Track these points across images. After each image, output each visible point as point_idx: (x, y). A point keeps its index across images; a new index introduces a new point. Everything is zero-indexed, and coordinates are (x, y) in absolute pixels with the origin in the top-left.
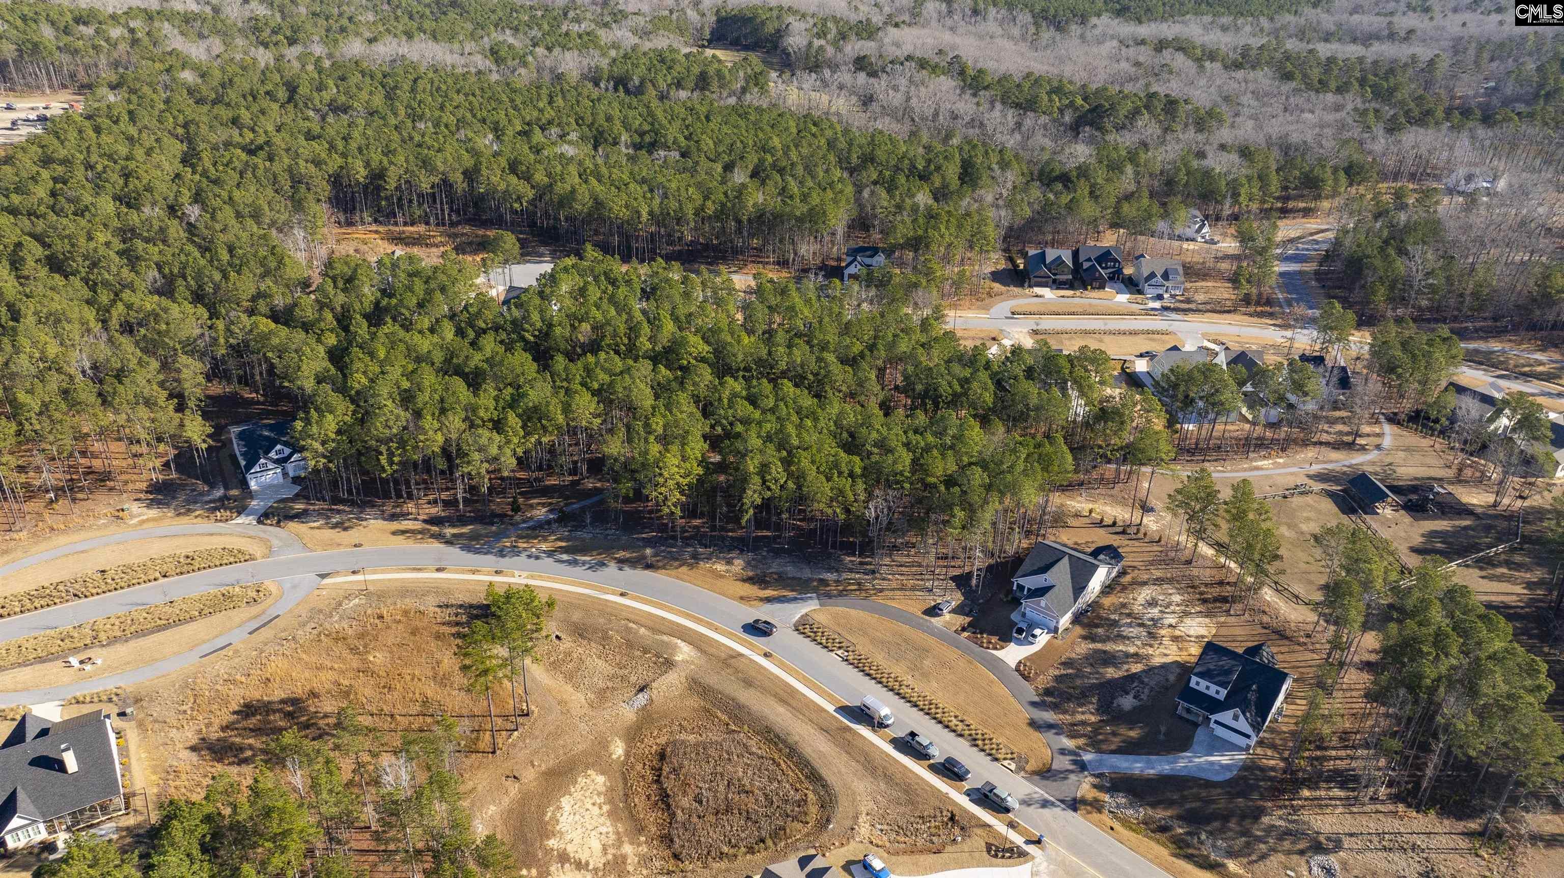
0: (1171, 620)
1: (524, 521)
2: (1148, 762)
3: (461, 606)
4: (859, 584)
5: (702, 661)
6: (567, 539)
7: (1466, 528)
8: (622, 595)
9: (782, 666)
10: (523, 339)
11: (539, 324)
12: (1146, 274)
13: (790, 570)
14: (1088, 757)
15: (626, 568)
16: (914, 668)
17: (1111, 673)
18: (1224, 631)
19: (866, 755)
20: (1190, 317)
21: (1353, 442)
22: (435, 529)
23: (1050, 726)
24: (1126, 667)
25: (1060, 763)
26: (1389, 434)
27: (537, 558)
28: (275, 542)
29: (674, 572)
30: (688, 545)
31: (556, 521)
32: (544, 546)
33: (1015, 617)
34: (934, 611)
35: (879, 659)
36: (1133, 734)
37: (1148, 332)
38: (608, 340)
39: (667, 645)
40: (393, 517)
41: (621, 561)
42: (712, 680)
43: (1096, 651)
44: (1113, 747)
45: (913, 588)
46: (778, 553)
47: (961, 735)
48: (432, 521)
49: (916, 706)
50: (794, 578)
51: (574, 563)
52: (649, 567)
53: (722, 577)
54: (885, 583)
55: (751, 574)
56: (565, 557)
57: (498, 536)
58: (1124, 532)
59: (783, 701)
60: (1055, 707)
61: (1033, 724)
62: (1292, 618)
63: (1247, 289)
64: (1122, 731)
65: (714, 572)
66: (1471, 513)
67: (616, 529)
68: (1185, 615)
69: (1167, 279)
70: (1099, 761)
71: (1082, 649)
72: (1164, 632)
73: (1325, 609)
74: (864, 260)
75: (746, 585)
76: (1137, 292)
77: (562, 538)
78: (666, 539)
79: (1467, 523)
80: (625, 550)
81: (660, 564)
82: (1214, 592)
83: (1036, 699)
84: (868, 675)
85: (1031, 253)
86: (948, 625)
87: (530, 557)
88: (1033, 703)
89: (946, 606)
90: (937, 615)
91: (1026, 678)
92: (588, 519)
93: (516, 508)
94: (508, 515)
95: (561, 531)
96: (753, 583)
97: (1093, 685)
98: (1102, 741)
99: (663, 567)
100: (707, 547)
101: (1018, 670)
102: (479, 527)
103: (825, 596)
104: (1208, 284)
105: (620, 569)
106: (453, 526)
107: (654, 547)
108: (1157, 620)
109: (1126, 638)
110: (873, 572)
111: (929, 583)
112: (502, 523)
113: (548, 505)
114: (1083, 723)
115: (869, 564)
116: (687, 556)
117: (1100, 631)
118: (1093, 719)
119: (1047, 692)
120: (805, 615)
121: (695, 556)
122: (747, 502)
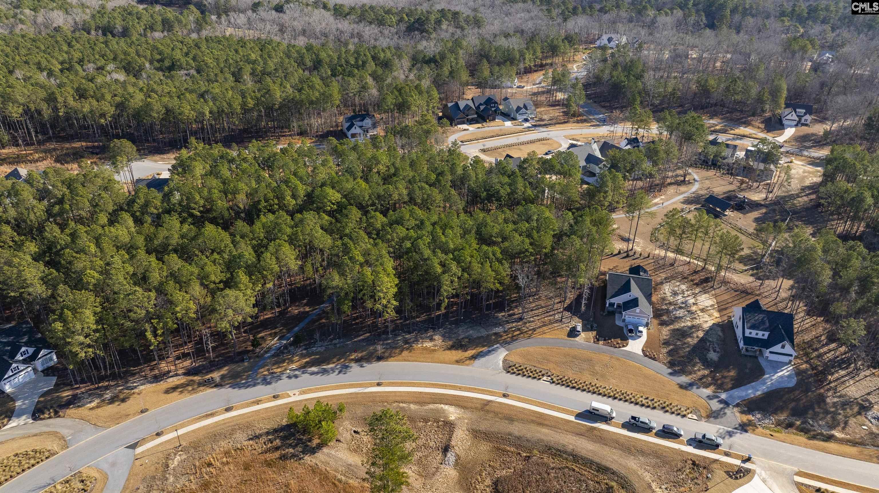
0: (692, 301)
1: (266, 352)
2: (753, 388)
3: (268, 433)
4: (519, 330)
5: (467, 414)
6: (308, 355)
7: (766, 213)
8: (379, 384)
9: (520, 400)
10: (192, 215)
11: (202, 202)
12: (515, 109)
13: (473, 333)
14: (723, 396)
15: (365, 365)
16: (594, 373)
17: (692, 341)
18: (720, 299)
19: (617, 442)
20: (550, 128)
21: (684, 180)
22: (196, 378)
23: (691, 385)
24: (695, 335)
25: (715, 405)
26: (694, 174)
27: (296, 377)
28: (64, 432)
29: (400, 357)
30: (396, 335)
31: (292, 344)
32: (294, 366)
33: (619, 323)
34: (573, 333)
35: (570, 375)
36: (732, 373)
37: (539, 140)
38: (263, 204)
39: (437, 411)
40: (157, 379)
41: (357, 361)
42: (483, 426)
43: (674, 330)
44: (730, 386)
45: (551, 323)
46: (457, 323)
47: (654, 408)
48: (188, 373)
49: (615, 398)
50: (479, 338)
51: (325, 372)
52: (380, 359)
53: (434, 350)
54: (533, 324)
55: (450, 343)
56: (314, 369)
57: (254, 368)
58: (628, 256)
59: (540, 424)
60: (682, 372)
61: (681, 387)
62: (743, 281)
63: (574, 108)
64: (726, 374)
65: (426, 349)
66: (761, 205)
67: (339, 338)
68: (695, 295)
69: (526, 109)
70: (731, 396)
71: (666, 332)
72: (694, 308)
73: (751, 272)
74: (357, 123)
75: (454, 352)
76: (514, 119)
77: (303, 356)
78: (379, 335)
79: (764, 210)
80: (355, 351)
81: (387, 354)
82: (697, 278)
83: (670, 371)
84: (574, 387)
85: (450, 105)
86: (587, 340)
87: (289, 377)
88: (671, 374)
89: (579, 328)
90: (577, 336)
91: (654, 359)
92: (317, 336)
93: (256, 343)
94: (249, 351)
95: (299, 351)
96: (457, 349)
97: (689, 351)
98: (722, 384)
99: (390, 356)
100: (409, 333)
101: (646, 356)
102: (233, 366)
103: (505, 343)
104: (542, 109)
105: (362, 366)
106: (212, 371)
107: (374, 344)
108: (685, 303)
109: (680, 318)
110: (521, 319)
111: (557, 317)
112: (250, 358)
113: (275, 334)
114: (704, 376)
115: (514, 314)
116: (401, 343)
117: (665, 318)
118: (706, 372)
119: (671, 364)
120: (505, 361)
121: (406, 342)
122: (445, 294)
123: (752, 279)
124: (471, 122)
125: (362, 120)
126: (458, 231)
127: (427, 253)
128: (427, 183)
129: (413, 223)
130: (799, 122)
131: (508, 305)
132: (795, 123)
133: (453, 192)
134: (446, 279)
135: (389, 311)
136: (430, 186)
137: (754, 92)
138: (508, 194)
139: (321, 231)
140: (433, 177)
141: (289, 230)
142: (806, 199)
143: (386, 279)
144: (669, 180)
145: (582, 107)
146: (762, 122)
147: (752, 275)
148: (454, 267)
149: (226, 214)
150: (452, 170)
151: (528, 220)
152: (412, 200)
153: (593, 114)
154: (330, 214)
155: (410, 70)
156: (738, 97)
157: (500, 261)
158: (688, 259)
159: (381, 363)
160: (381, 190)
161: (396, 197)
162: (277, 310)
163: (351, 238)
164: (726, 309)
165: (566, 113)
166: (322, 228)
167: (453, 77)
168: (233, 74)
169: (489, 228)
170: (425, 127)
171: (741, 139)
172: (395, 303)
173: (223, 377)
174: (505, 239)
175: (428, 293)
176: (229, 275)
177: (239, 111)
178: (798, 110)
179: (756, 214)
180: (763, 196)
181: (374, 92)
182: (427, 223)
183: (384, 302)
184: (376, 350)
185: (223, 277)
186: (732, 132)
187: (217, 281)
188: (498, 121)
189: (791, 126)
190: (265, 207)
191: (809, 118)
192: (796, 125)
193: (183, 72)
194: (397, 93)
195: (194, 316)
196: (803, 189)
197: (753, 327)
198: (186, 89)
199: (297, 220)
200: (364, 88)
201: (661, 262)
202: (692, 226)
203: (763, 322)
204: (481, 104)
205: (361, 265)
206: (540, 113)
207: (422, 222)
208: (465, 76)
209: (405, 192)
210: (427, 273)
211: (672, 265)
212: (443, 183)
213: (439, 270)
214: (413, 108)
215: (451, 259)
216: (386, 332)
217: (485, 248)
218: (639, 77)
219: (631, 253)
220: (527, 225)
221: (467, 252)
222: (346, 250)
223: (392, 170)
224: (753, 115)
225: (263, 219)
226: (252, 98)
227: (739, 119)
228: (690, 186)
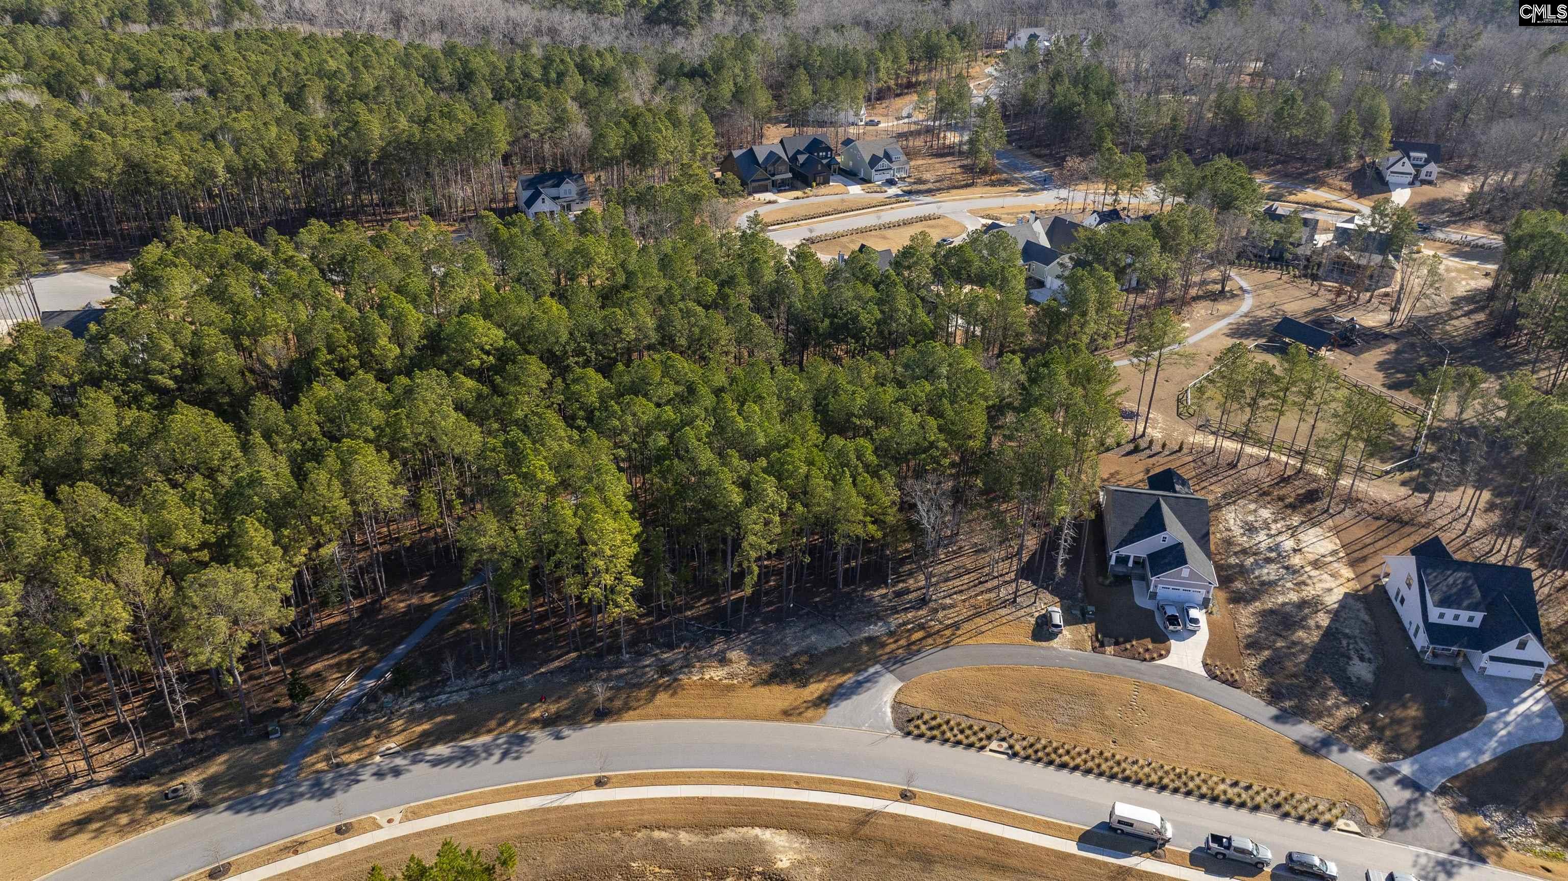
0: (1289, 544)
1: (325, 712)
2: (1467, 744)
4: (922, 627)
5: (819, 851)
6: (428, 714)
7: (1397, 352)
8: (600, 783)
9: (942, 805)
10: (153, 388)
11: (178, 356)
12: (867, 159)
13: (818, 640)
14: (1406, 768)
15: (566, 732)
16: (1106, 727)
17: (1309, 637)
18: (1349, 536)
20: (939, 197)
21: (1222, 291)
22: (146, 789)
23: (1326, 743)
24: (1312, 623)
25: (1393, 793)
26: (1240, 278)
27: (396, 772)
29: (650, 709)
30: (640, 655)
31: (386, 689)
32: (392, 745)
33: (1142, 601)
34: (1044, 630)
35: (1052, 733)
36: (1413, 711)
37: (921, 219)
38: (324, 355)
39: (745, 846)
40: (35, 800)
41: (546, 723)
43: (1264, 613)
44: (1415, 743)
45: (992, 609)
46: (780, 618)
47: (1257, 808)
48: (130, 774)
49: (1163, 788)
50: (833, 651)
51: (467, 756)
52: (601, 715)
53: (730, 688)
54: (952, 613)
55: (767, 667)
56: (442, 750)
57: (291, 755)
58: (1136, 450)
60: (1299, 713)
61: (1304, 748)
62: (1387, 497)
63: (985, 157)
64: (1399, 713)
65: (711, 684)
66: (1386, 336)
67: (504, 667)
68: (1293, 531)
69: (890, 161)
70: (1422, 769)
71: (1246, 616)
72: (1296, 560)
73: (1399, 477)
74: (547, 192)
75: (776, 689)
76: (866, 181)
77: (414, 718)
78: (600, 655)
79: (1393, 347)
80: (542, 699)
81: (618, 703)
82: (1291, 492)
83: (1273, 711)
84: (1063, 766)
85: (737, 153)
86: (1078, 645)
87: (379, 775)
88: (1276, 719)
89: (1057, 618)
90: (1051, 636)
91: (1233, 684)
92: (449, 665)
93: (298, 691)
94: (283, 710)
95: (406, 705)
96: (783, 682)
97: (1307, 662)
98: (1396, 738)
99: (626, 708)
100: (671, 647)
101: (1215, 677)
102: (241, 752)
103: (894, 662)
104: (920, 162)
105: (558, 737)
106: (185, 769)
107: (589, 678)
108: (1276, 548)
109: (1272, 584)
110: (923, 602)
111: (1003, 592)
112: (284, 728)
113: (350, 663)
114: (1350, 722)
115: (907, 591)
116: (651, 673)
117: (1238, 585)
118: (1354, 711)
119: (1274, 695)
120: (897, 705)
121: (664, 670)
122: (753, 554)
123: (1404, 491)
124: (780, 187)
125: (557, 185)
126: (773, 405)
127: (706, 458)
128: (699, 303)
129: (670, 389)
130: (1416, 177)
131: (895, 572)
132: (1409, 179)
133: (757, 319)
134: (752, 518)
135: (620, 600)
136: (707, 307)
137: (1329, 120)
138: (878, 323)
139: (454, 414)
140: (712, 289)
141: (377, 416)
142: (1466, 321)
143: (610, 524)
144: (1193, 292)
145: (999, 155)
146: (1346, 179)
147: (1404, 484)
148: (770, 489)
149: (237, 384)
150: (753, 275)
151: (930, 374)
152: (667, 341)
153: (1020, 170)
154: (478, 374)
155: (654, 90)
156: (1298, 132)
157: (874, 473)
158: (1264, 453)
159: (606, 727)
160: (596, 320)
161: (630, 333)
162: (356, 604)
163: (526, 430)
164: (1364, 559)
165: (968, 169)
166: (459, 407)
167: (741, 102)
168: (288, 99)
169: (843, 397)
170: (689, 189)
171: (1311, 211)
172: (634, 581)
173: (209, 784)
174: (880, 420)
175: (712, 553)
176: (223, 530)
177: (291, 165)
178: (1412, 154)
179: (1378, 354)
180: (1385, 317)
181: (581, 129)
182: (703, 390)
183: (608, 580)
184: (591, 695)
185: (209, 533)
186: (1292, 198)
187: (193, 544)
188: (835, 185)
189: (1402, 186)
190: (328, 363)
191: (1433, 168)
192: (1412, 184)
193: (178, 94)
194: (628, 126)
195: (127, 637)
196: (1457, 302)
197: (1445, 602)
198: (179, 125)
199: (398, 390)
200: (561, 120)
201: (1208, 460)
202: (1277, 380)
203: (1466, 591)
204: (799, 152)
205: (552, 492)
206: (917, 168)
207: (691, 389)
208: (763, 99)
209: (651, 323)
210: (709, 505)
211: (1232, 465)
212: (733, 301)
213: (736, 497)
214: (663, 155)
215: (764, 471)
216: (614, 649)
217: (838, 441)
218: (1107, 94)
219: (1143, 444)
220: (928, 387)
221: (798, 453)
222: (516, 459)
223: (621, 279)
224: (1329, 165)
225: (319, 390)
226: (319, 140)
227: (1301, 174)
228: (1236, 302)
